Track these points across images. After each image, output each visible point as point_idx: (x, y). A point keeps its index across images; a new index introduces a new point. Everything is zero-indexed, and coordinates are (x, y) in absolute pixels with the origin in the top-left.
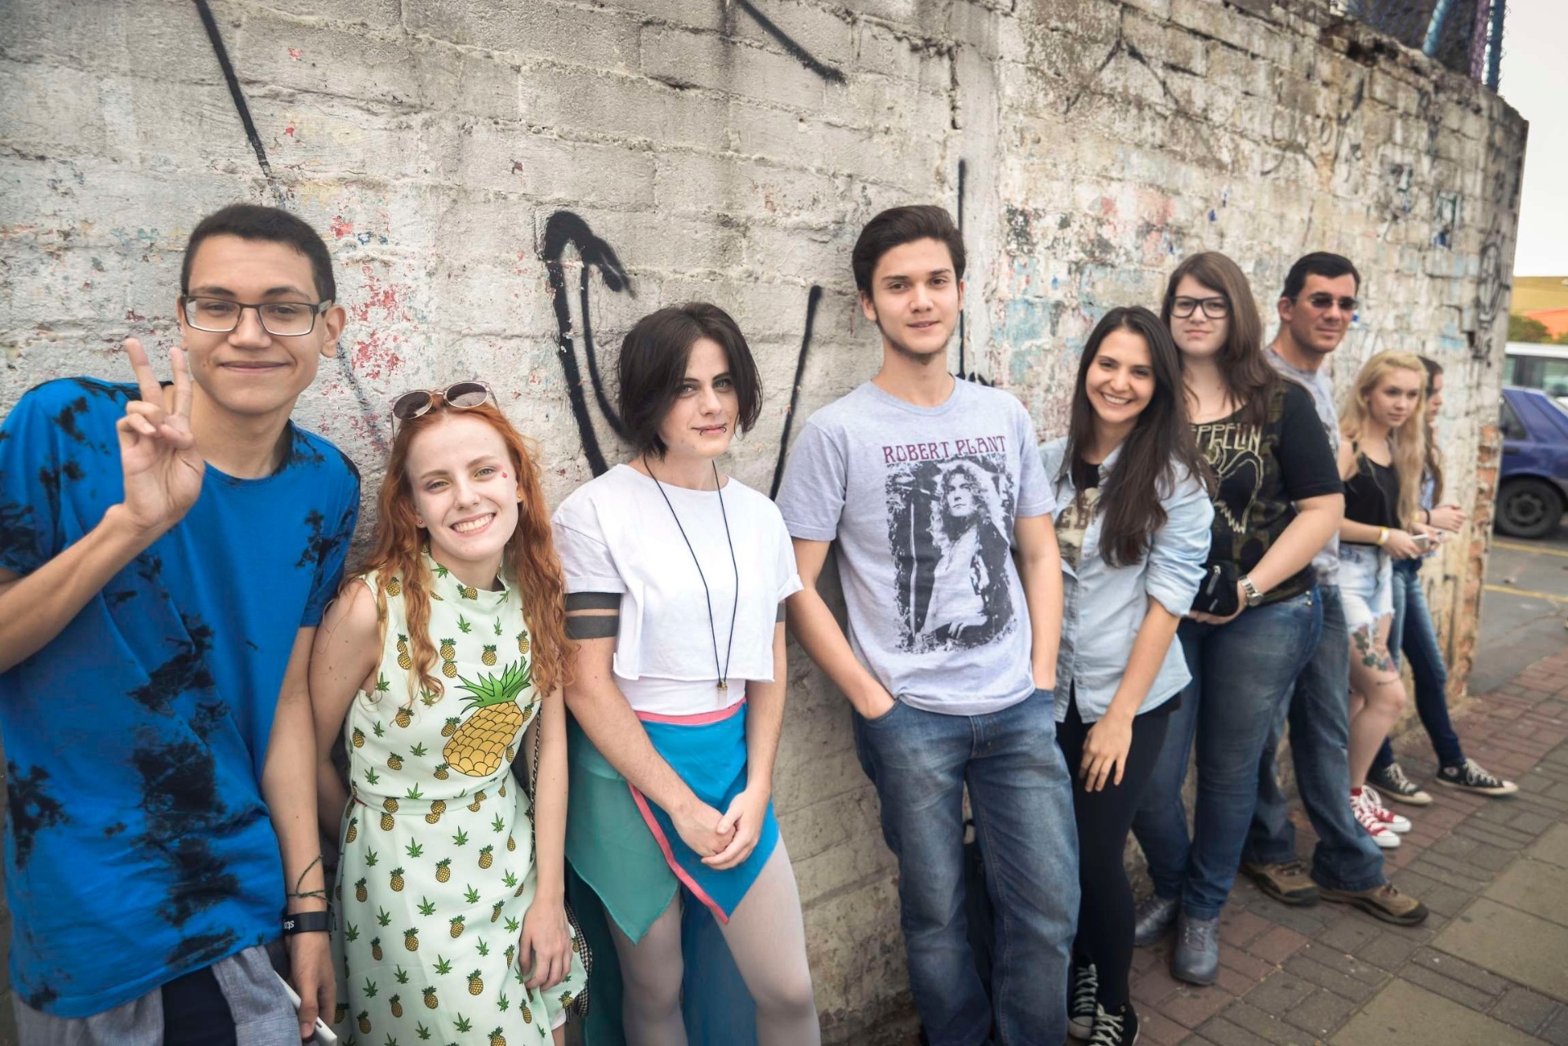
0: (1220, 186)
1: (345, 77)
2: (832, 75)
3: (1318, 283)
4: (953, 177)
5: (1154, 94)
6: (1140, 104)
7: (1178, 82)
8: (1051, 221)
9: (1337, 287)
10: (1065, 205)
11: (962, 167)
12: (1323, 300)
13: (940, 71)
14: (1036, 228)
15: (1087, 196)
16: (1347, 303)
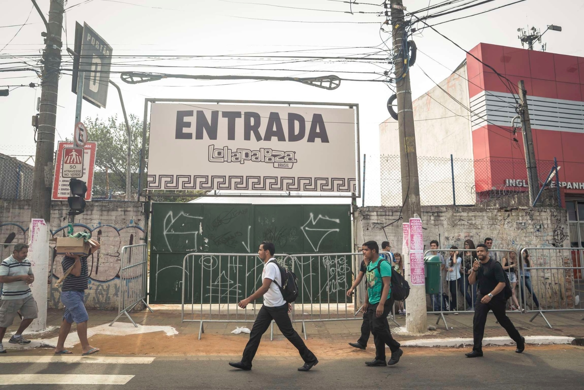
0: (478, 231)
1: (392, 235)
2: (426, 229)
3: (487, 241)
4: (438, 235)
5: (466, 223)
6: (464, 225)
7: (470, 222)
8: (451, 238)
9: (490, 241)
10: (453, 236)
11: (439, 234)
12: (488, 243)
13: (437, 227)
14: (449, 238)
15: (456, 235)
16: (491, 243)
